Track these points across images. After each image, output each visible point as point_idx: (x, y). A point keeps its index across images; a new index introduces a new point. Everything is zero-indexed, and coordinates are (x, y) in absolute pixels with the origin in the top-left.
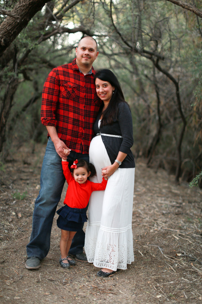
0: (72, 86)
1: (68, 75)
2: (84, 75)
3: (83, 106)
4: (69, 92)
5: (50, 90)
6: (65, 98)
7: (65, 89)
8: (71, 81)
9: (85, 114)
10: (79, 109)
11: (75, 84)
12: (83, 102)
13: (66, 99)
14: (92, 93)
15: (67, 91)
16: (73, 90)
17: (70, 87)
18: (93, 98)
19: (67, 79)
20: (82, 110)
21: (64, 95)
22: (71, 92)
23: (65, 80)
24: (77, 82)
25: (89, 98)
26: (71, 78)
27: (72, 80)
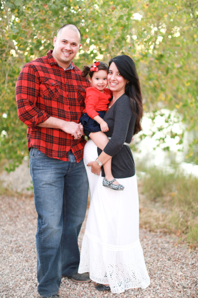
0: (55, 84)
1: (46, 70)
2: (64, 70)
3: (68, 107)
4: (51, 91)
5: (30, 90)
6: (46, 99)
7: (46, 87)
8: (51, 78)
9: (71, 117)
10: (64, 111)
11: (56, 81)
12: (67, 103)
13: (49, 100)
14: (74, 92)
15: (50, 91)
16: (56, 89)
17: (52, 86)
18: (76, 97)
19: (47, 76)
20: (68, 112)
21: (45, 95)
22: (54, 91)
23: (45, 76)
24: (59, 78)
25: (71, 97)
26: (51, 73)
27: (53, 76)
